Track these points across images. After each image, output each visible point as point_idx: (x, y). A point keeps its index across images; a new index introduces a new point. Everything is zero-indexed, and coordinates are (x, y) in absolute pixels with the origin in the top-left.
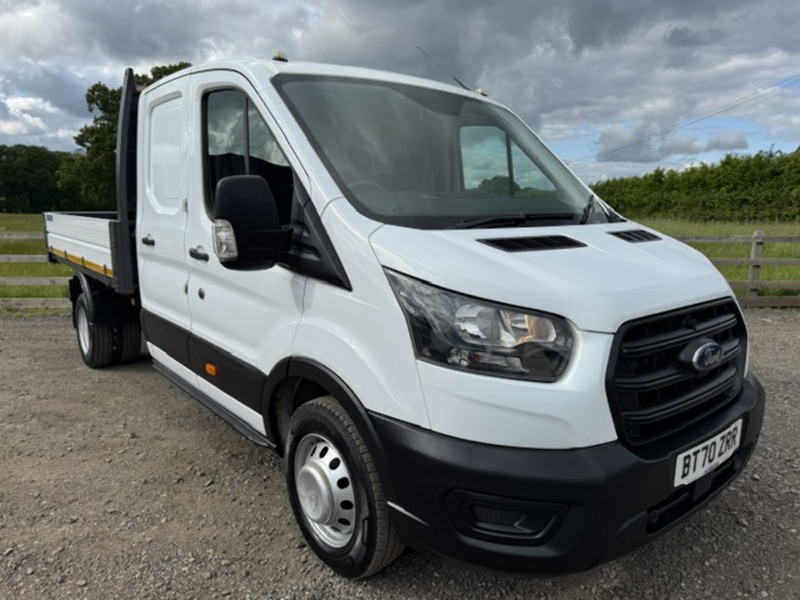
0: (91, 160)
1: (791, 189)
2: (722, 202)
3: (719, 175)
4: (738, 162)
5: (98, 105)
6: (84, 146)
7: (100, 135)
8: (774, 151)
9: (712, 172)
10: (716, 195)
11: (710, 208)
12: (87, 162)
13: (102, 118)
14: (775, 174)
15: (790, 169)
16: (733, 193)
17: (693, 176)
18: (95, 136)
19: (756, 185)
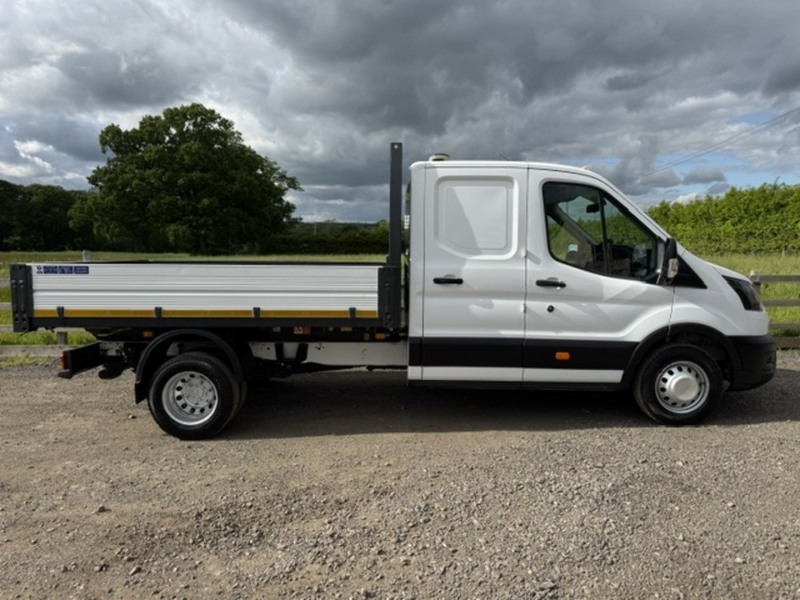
0: (103, 199)
1: (797, 223)
2: (727, 235)
3: (723, 208)
4: (742, 194)
5: (111, 146)
6: (97, 185)
7: (113, 176)
8: (779, 183)
9: (716, 205)
10: (722, 228)
11: (716, 240)
12: (99, 201)
13: (115, 159)
14: (780, 206)
16: (740, 226)
17: (699, 208)
18: (108, 176)
19: (761, 218)
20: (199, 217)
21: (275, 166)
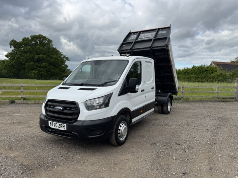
0: (10, 62)
1: (210, 74)
2: (193, 77)
3: (192, 70)
4: (196, 67)
5: (13, 46)
6: (8, 58)
7: (14, 55)
8: (205, 65)
9: (190, 70)
10: (191, 76)
11: (190, 79)
12: (9, 63)
13: (14, 50)
14: (206, 71)
15: (210, 69)
16: (196, 75)
17: (185, 70)
18: (12, 55)
19: (201, 73)
20: (41, 68)
21: (62, 54)
